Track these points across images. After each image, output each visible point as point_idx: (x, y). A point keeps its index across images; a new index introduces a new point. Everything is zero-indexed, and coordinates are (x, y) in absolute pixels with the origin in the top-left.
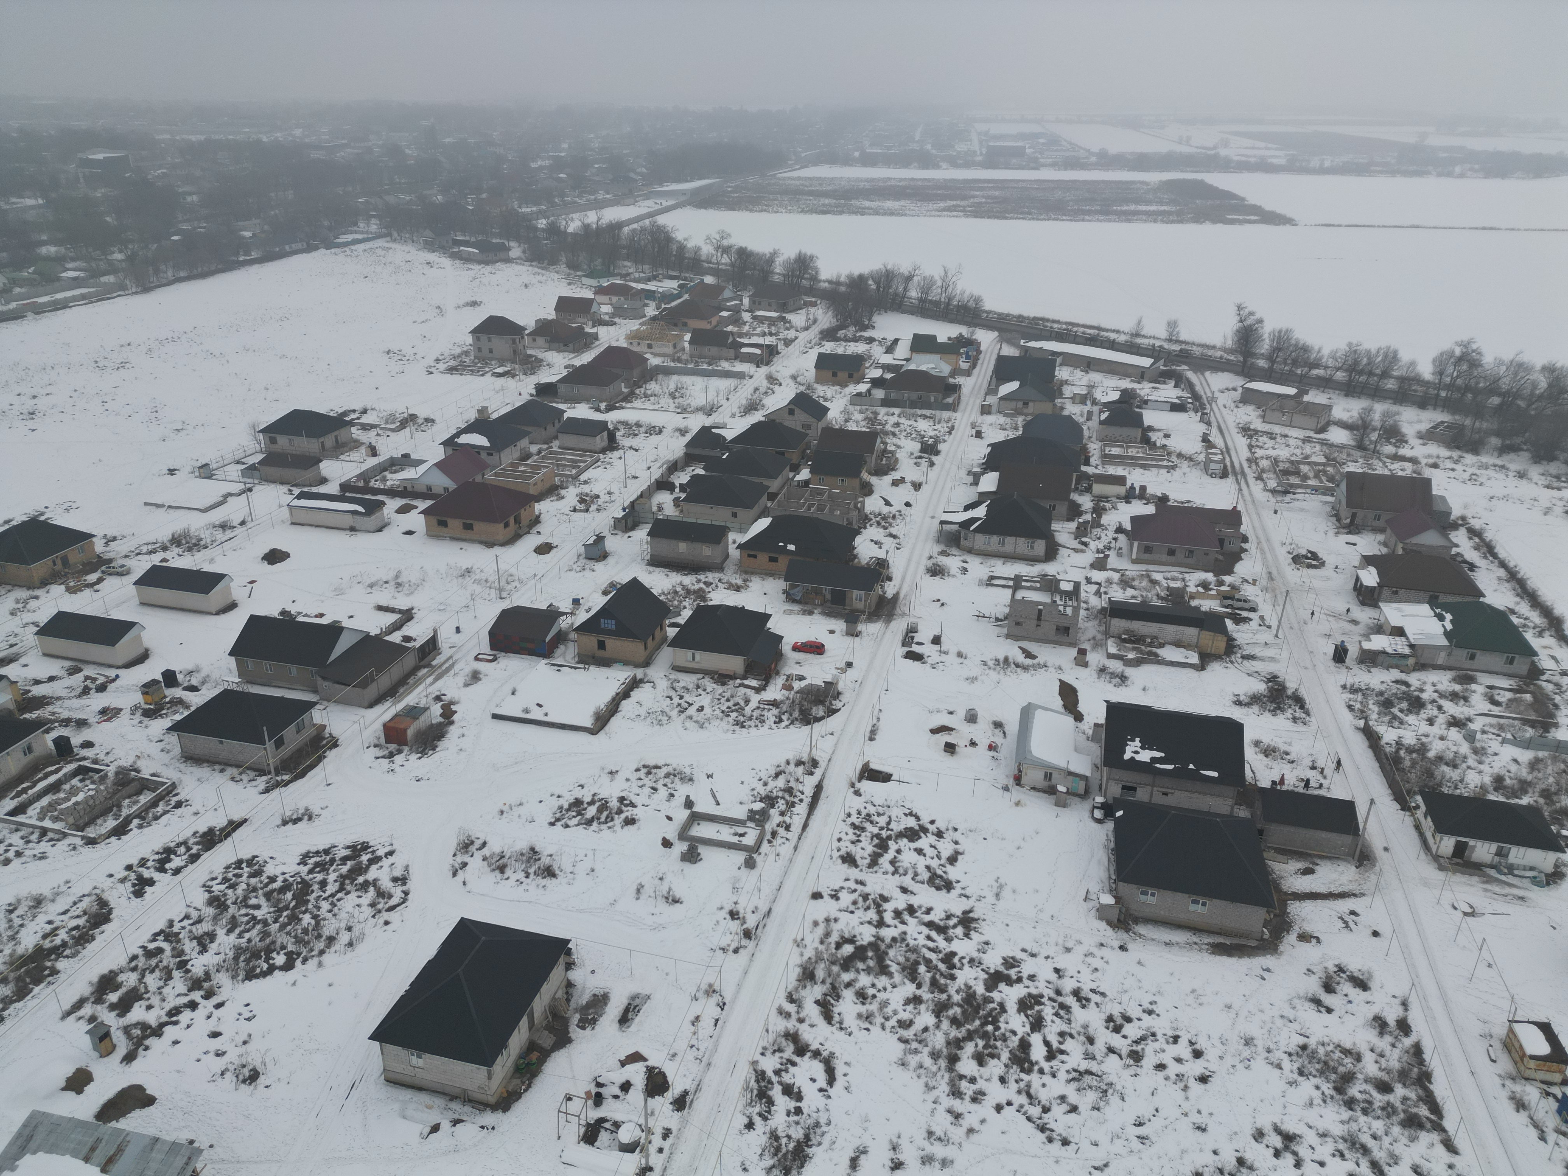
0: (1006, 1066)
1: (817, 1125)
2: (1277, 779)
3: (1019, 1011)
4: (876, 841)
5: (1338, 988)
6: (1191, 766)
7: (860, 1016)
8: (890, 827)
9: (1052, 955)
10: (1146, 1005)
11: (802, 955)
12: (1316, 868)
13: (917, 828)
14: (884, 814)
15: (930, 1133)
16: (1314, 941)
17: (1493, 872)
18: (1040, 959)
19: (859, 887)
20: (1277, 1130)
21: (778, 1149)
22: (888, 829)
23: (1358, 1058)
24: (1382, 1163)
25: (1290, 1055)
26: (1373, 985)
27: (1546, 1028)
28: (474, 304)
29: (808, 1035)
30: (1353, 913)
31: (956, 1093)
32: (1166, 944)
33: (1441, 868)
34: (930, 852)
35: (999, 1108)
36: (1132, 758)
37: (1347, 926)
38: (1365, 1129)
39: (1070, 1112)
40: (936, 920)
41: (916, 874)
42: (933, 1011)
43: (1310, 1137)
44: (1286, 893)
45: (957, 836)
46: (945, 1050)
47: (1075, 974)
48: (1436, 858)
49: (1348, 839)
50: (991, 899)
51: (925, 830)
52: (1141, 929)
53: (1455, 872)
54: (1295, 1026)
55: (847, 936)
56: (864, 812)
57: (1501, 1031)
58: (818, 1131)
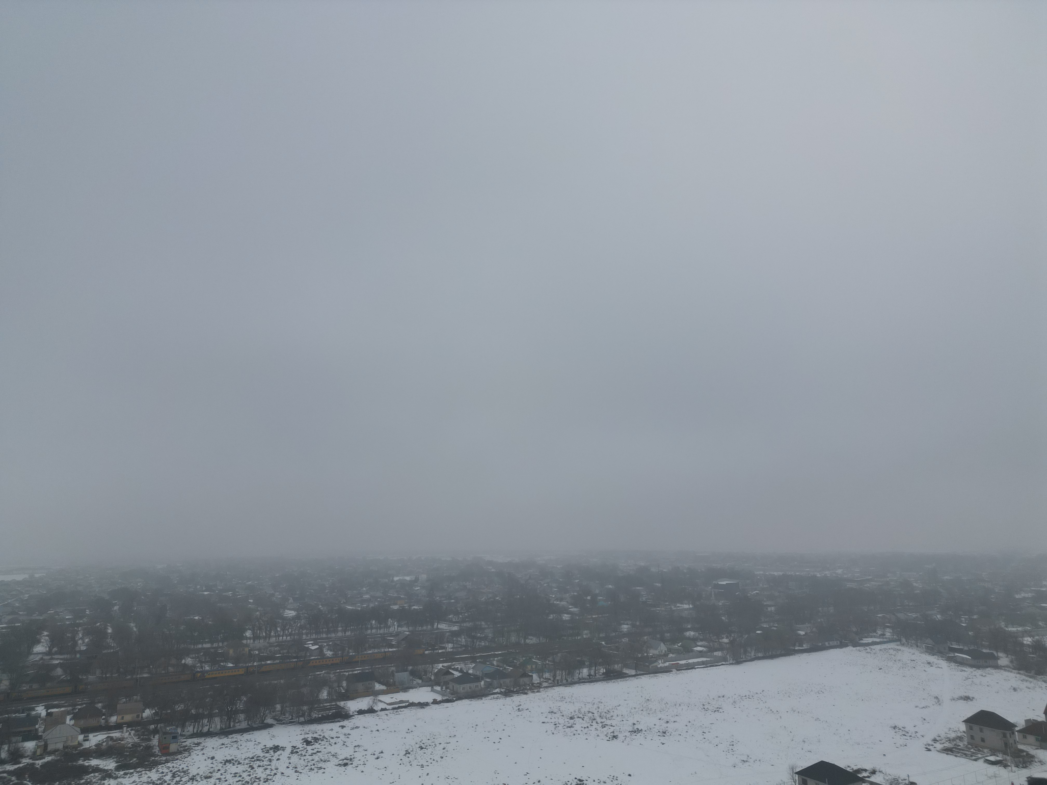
28: (967, 698)
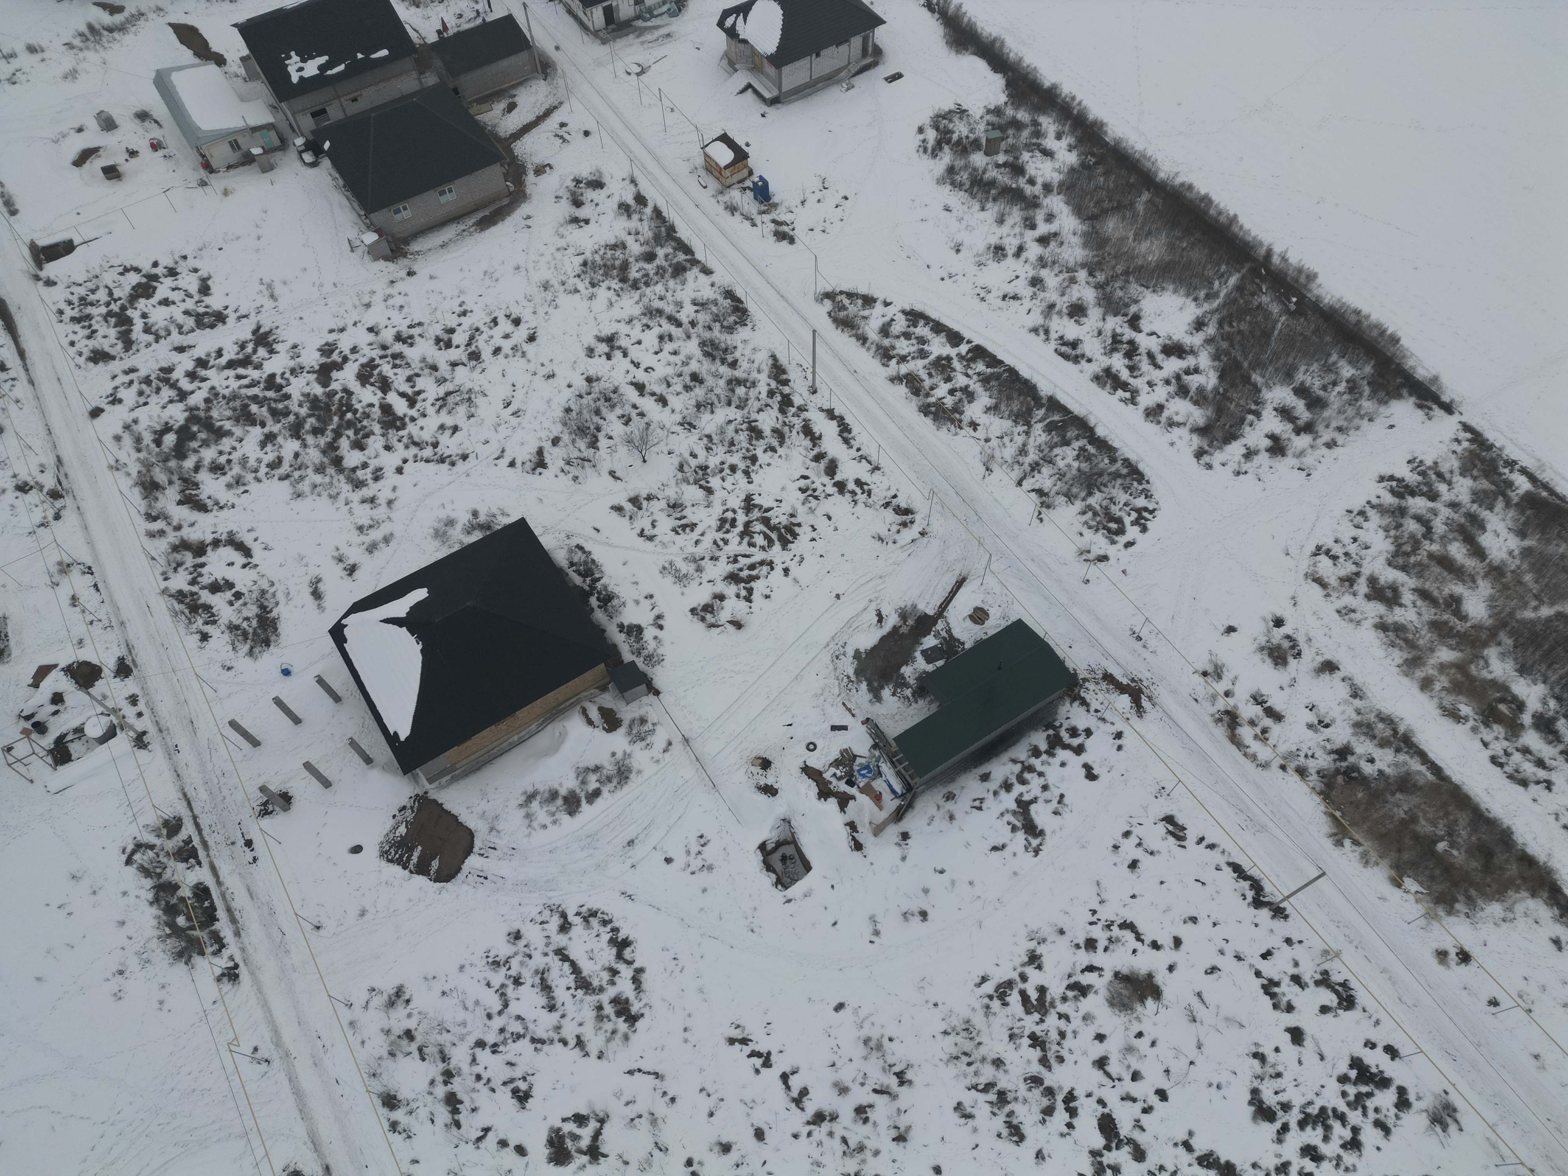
0: (383, 435)
1: (263, 592)
2: (440, 28)
3: (363, 385)
4: (113, 321)
5: (584, 198)
6: (360, 56)
7: (229, 486)
8: (116, 296)
9: (357, 319)
10: (458, 310)
11: (129, 474)
12: (516, 99)
13: (144, 280)
14: (97, 288)
15: (360, 529)
16: (547, 169)
17: (640, 23)
18: (351, 330)
19: (132, 376)
20: (600, 339)
21: (245, 634)
22: (115, 301)
23: (624, 247)
24: (674, 313)
25: (579, 276)
26: (606, 179)
27: (724, 138)
29: (193, 535)
30: (563, 125)
31: (359, 484)
32: (442, 246)
33: (604, 42)
34: (175, 296)
35: (400, 471)
36: (301, 78)
37: (564, 140)
38: (653, 297)
39: (453, 433)
40: (234, 357)
41: (180, 327)
42: (292, 436)
43: (623, 329)
44: (506, 139)
45: (191, 263)
46: (325, 460)
47: (387, 323)
48: (596, 34)
49: (524, 56)
50: (269, 304)
51: (155, 278)
52: (415, 247)
53: (614, 40)
54: (571, 250)
55: (158, 428)
56: (75, 299)
57: (700, 161)
58: (268, 596)
